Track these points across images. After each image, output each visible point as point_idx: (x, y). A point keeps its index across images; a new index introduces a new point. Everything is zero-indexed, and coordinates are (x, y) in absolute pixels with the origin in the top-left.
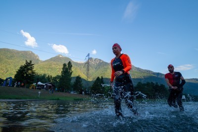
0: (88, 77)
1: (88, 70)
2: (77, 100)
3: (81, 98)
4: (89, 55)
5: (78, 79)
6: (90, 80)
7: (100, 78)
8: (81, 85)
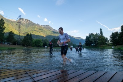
0: (20, 32)
1: (20, 27)
2: (11, 49)
3: (14, 48)
4: (20, 16)
5: (11, 34)
6: (21, 35)
7: (29, 34)
8: (13, 38)
